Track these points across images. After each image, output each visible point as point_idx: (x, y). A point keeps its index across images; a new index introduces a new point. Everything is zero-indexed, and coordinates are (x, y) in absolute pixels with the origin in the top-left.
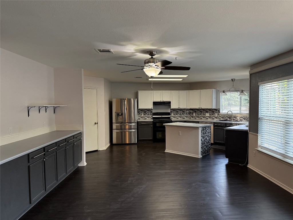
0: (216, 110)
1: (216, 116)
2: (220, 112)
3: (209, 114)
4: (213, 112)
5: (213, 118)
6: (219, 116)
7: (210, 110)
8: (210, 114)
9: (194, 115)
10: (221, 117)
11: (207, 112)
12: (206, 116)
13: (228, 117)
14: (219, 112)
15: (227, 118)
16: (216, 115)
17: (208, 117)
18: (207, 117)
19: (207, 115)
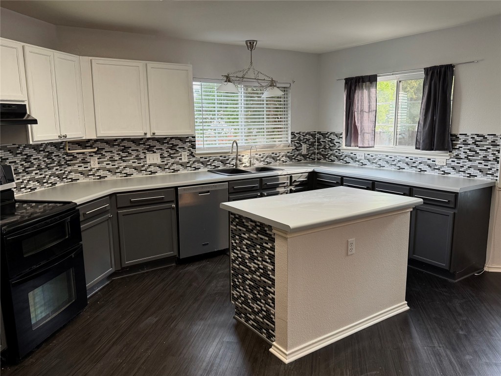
0: (182, 139)
1: (185, 159)
2: (197, 146)
3: (158, 155)
4: (173, 147)
5: (175, 167)
6: (194, 159)
7: (161, 140)
8: (162, 157)
9: (94, 163)
10: (198, 162)
11: (150, 149)
12: (149, 162)
13: (218, 160)
14: (193, 146)
15: (216, 163)
16: (185, 157)
17: (155, 165)
18: (152, 169)
19: (153, 158)
